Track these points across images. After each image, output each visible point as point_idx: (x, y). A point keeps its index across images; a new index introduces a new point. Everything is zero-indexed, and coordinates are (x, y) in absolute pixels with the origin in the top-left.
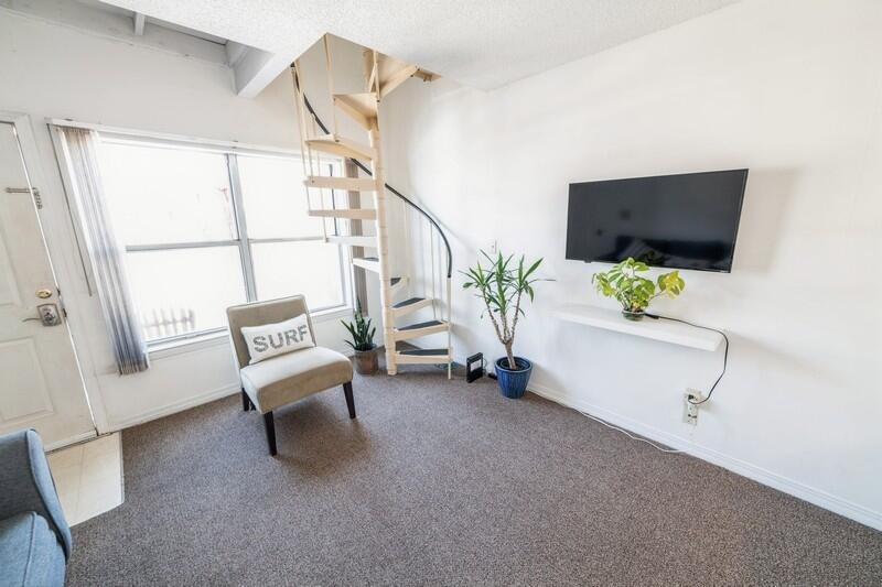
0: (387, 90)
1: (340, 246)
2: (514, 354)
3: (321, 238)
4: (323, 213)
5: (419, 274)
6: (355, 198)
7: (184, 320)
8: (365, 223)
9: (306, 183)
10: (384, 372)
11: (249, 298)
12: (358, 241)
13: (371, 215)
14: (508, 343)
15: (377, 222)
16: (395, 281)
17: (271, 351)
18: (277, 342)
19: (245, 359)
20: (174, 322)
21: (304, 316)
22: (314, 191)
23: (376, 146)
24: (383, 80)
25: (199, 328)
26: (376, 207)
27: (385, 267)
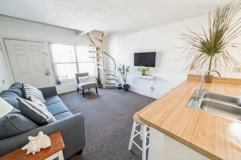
0: (104, 36)
1: (95, 64)
2: (126, 84)
3: (91, 62)
4: (92, 57)
5: (110, 70)
6: (98, 55)
7: (66, 77)
8: (100, 59)
9: (89, 52)
10: (103, 88)
11: (78, 72)
12: (98, 63)
13: (101, 58)
14: (125, 81)
15: (102, 59)
16: (105, 71)
17: (83, 81)
18: (84, 80)
19: (78, 82)
20: (64, 77)
21: (88, 76)
22: (90, 53)
23: (102, 45)
24: (103, 34)
25: (68, 78)
26: (102, 56)
27: (103, 67)
